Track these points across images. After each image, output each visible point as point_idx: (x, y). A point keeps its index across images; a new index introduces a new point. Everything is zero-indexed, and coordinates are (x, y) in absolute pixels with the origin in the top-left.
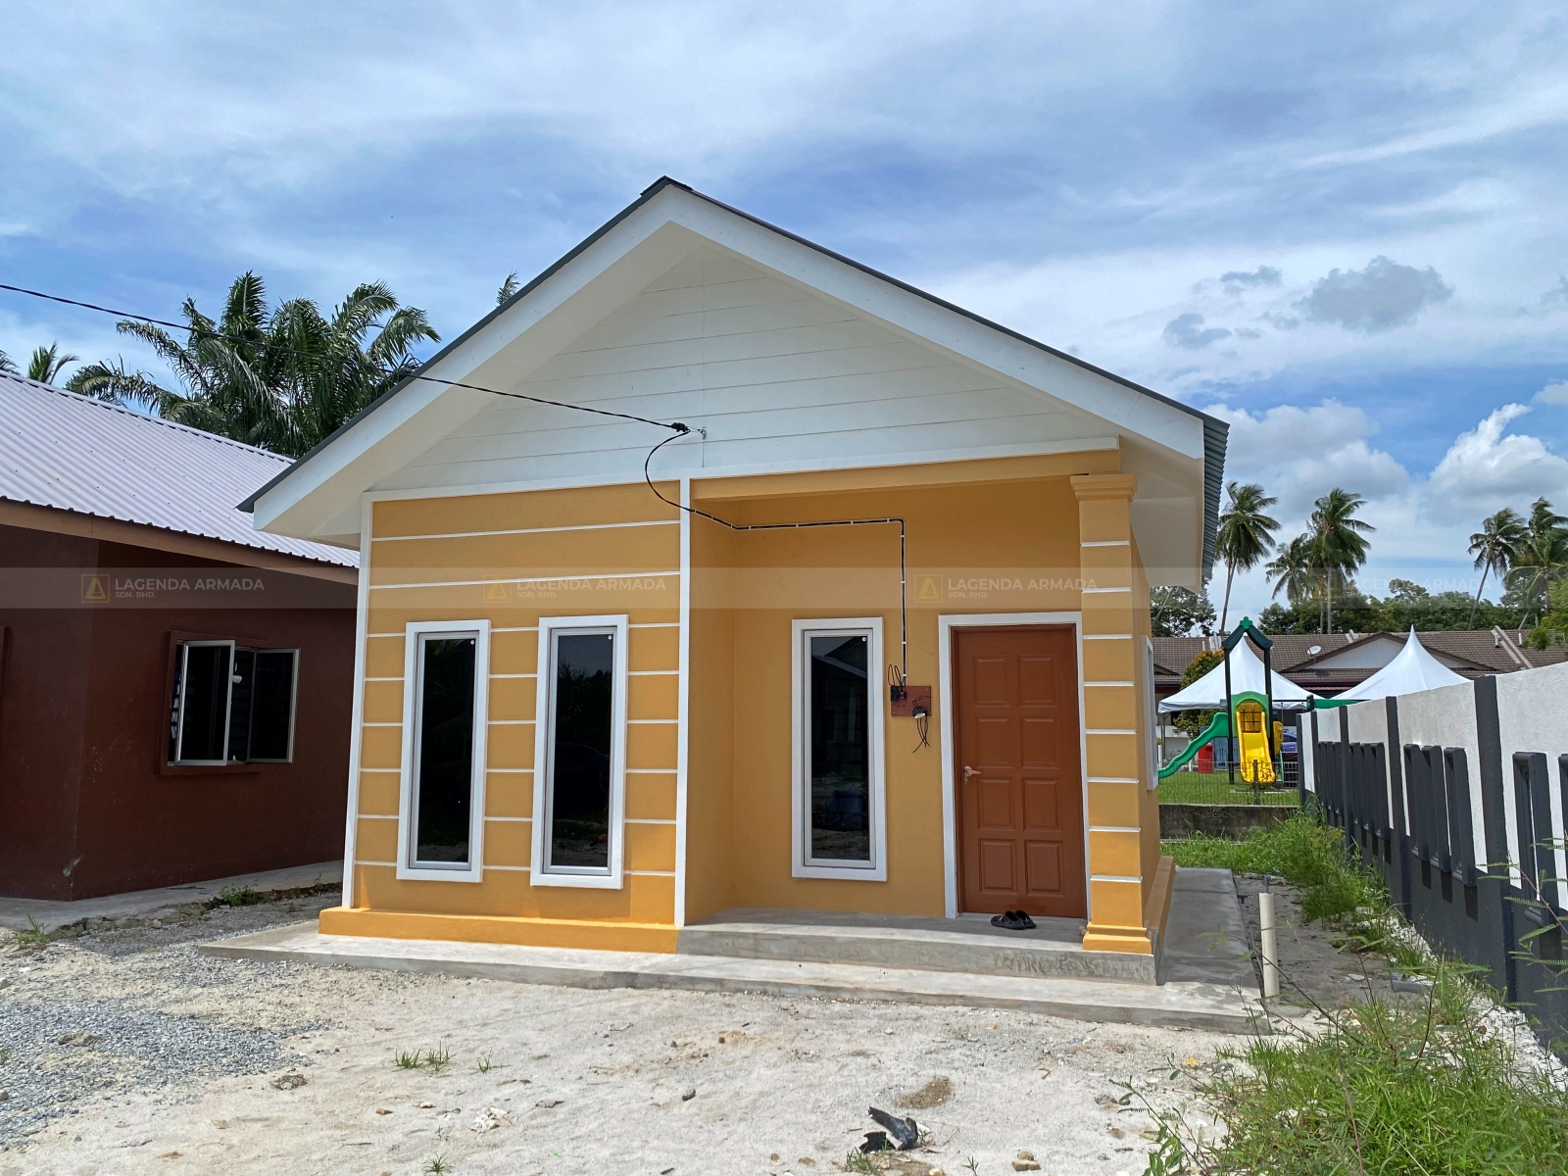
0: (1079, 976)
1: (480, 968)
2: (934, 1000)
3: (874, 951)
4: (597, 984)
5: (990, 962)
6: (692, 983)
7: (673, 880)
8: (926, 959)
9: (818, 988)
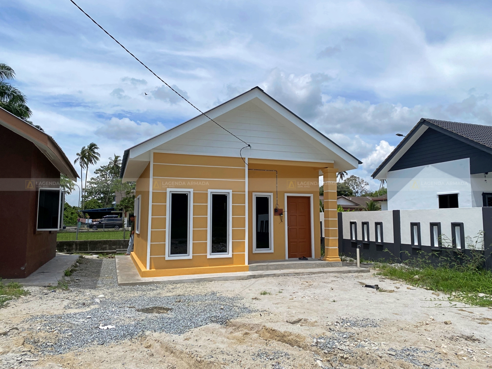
3: (292, 266)
4: (246, 279)
6: (268, 276)
7: (244, 254)
9: (295, 273)
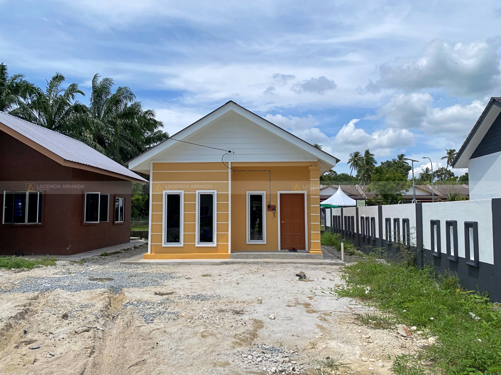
0: (310, 259)
1: (192, 263)
2: (287, 263)
3: (271, 256)
4: (219, 264)
5: (293, 257)
7: (228, 245)
8: (281, 257)
9: (265, 262)
